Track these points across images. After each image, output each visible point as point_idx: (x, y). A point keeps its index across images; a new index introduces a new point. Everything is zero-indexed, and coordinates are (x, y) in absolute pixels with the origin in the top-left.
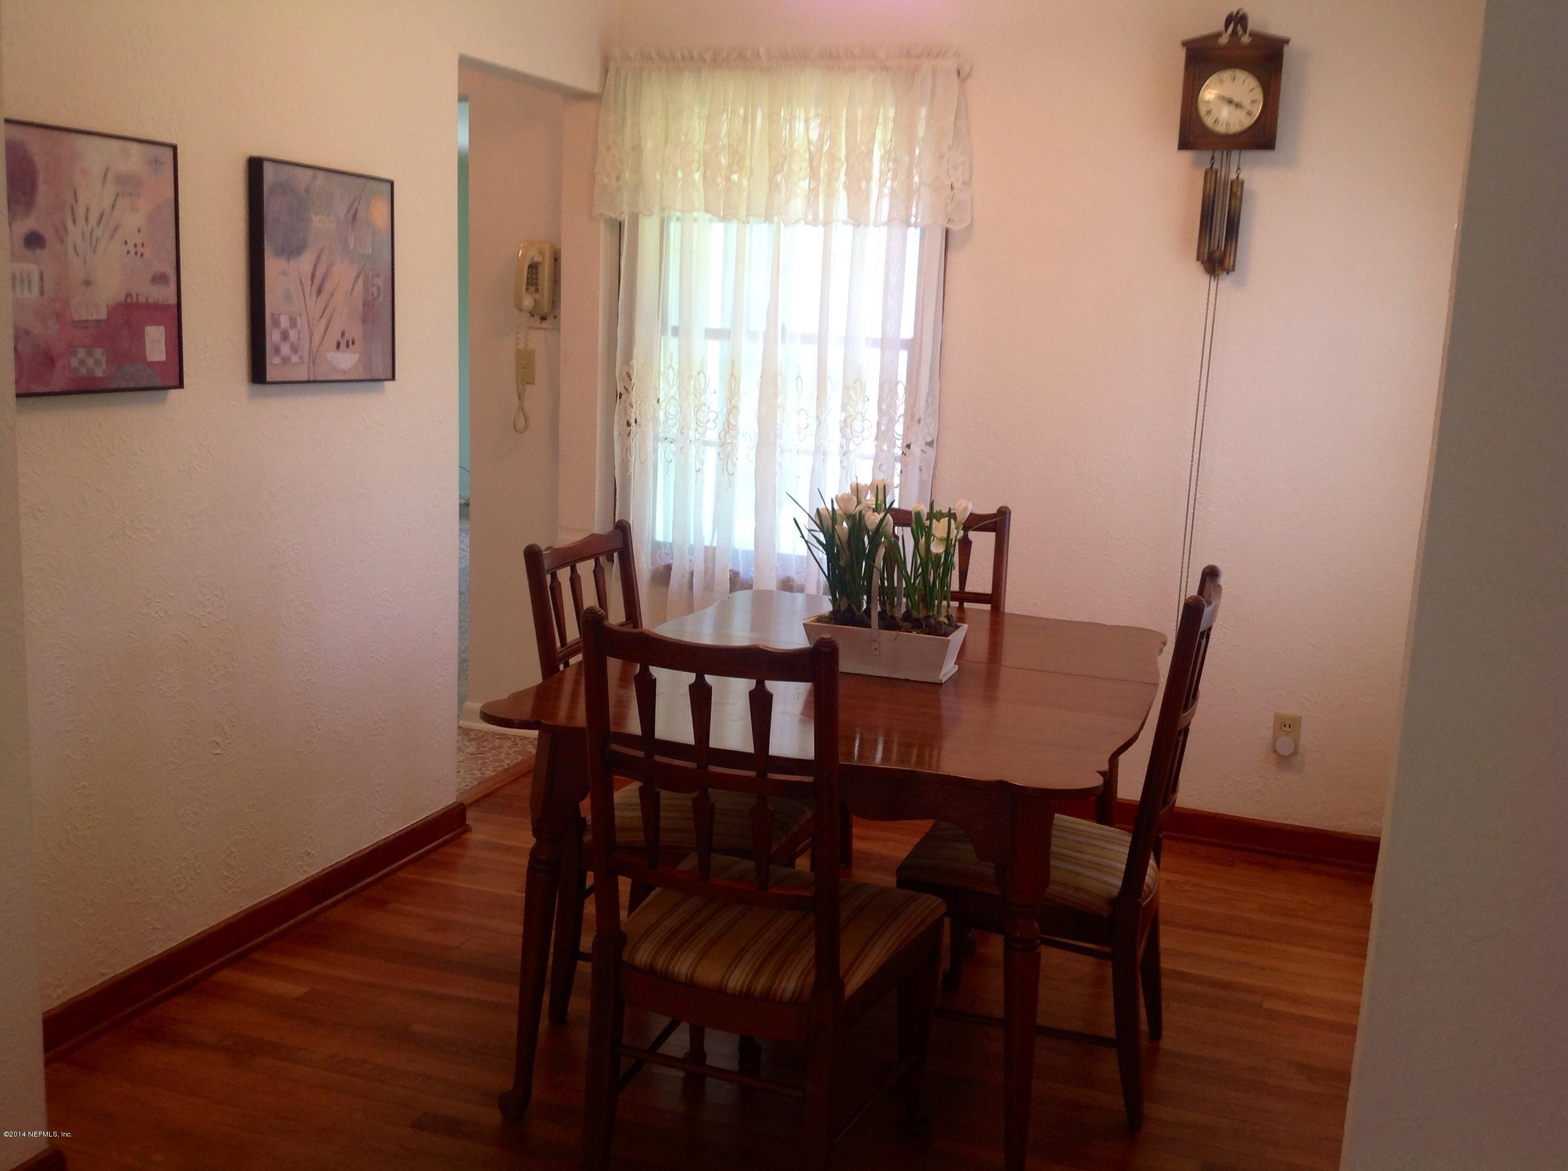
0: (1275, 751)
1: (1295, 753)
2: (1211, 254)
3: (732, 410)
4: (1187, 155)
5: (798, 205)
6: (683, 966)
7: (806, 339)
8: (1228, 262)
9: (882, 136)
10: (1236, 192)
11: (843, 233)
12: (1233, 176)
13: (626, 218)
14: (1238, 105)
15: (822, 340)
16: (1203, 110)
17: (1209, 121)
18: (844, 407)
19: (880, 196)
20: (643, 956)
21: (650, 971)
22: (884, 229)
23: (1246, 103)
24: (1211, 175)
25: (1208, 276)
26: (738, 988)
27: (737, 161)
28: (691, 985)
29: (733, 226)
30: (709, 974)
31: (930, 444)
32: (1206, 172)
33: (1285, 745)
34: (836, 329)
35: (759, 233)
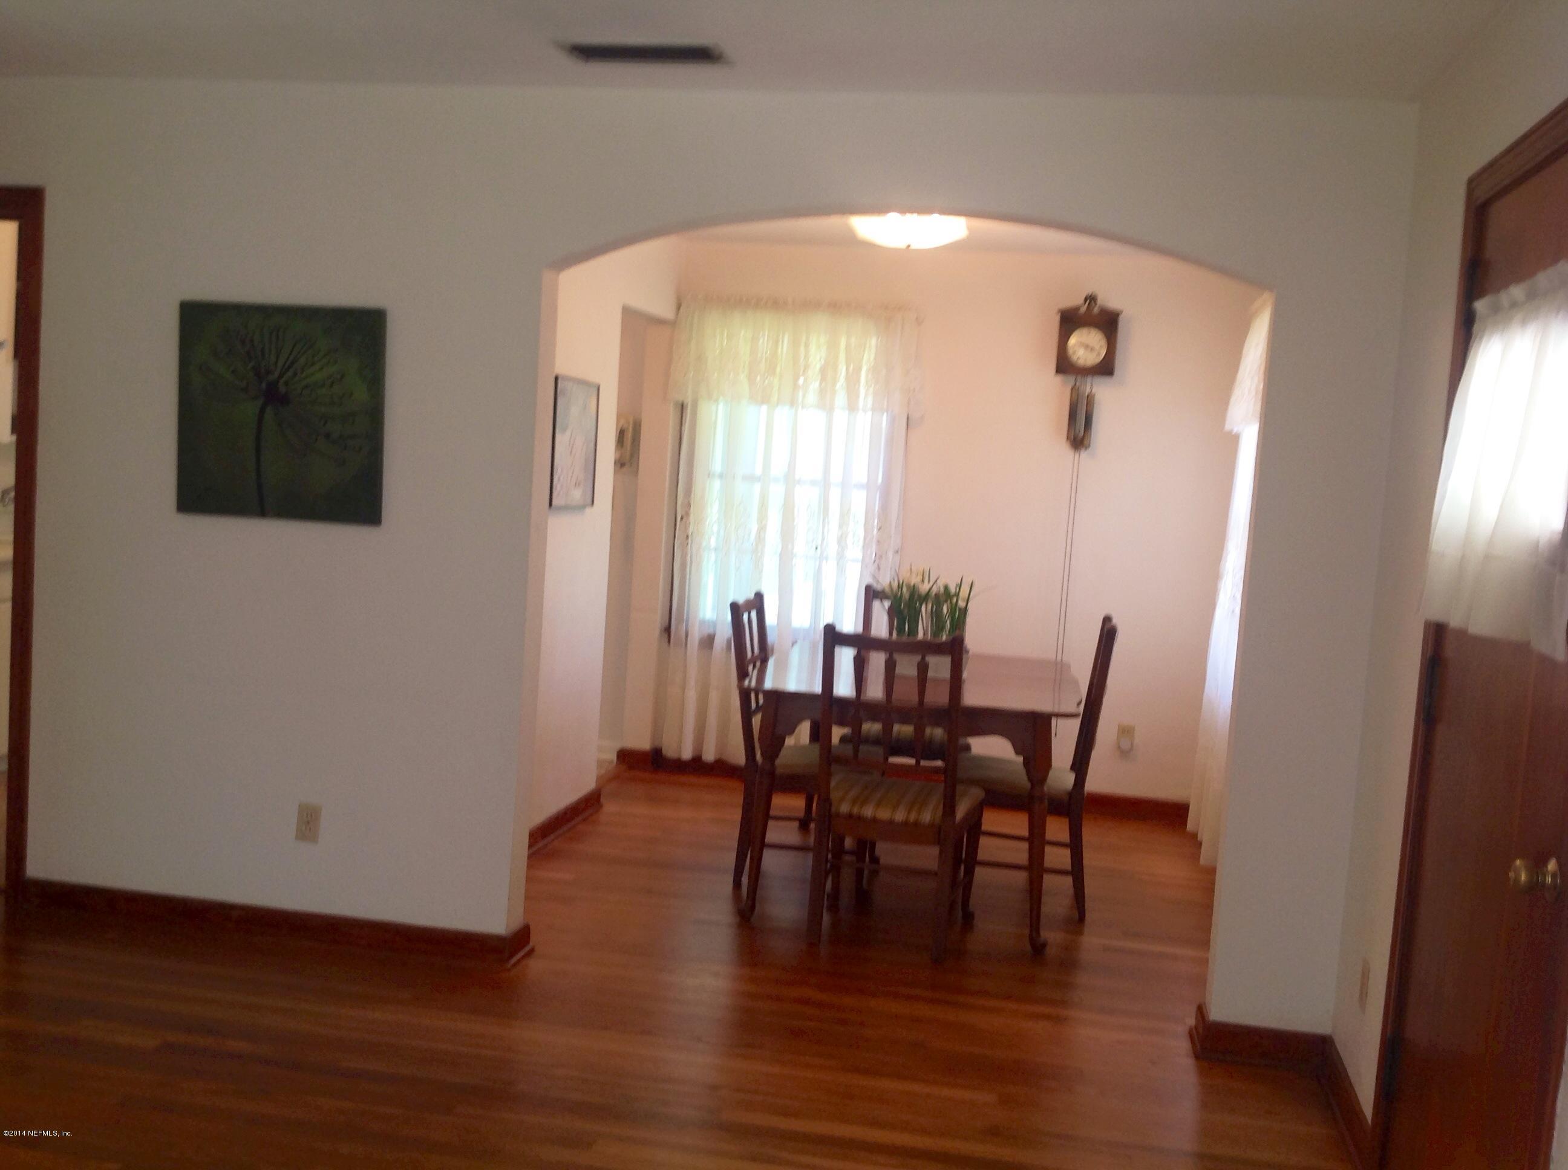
0: (1119, 747)
1: (1131, 749)
2: (1075, 439)
3: (762, 529)
4: (1059, 379)
5: (812, 397)
6: (868, 812)
7: (814, 483)
8: (1085, 442)
9: (868, 357)
10: (1090, 401)
11: (841, 415)
12: (1088, 391)
13: (689, 401)
14: (1092, 349)
15: (826, 484)
16: (1070, 351)
17: (1074, 358)
18: (840, 527)
19: (866, 395)
20: (844, 808)
21: (850, 816)
22: (870, 413)
23: (1097, 347)
24: (1075, 391)
25: (1073, 451)
26: (900, 821)
27: (771, 369)
28: (874, 820)
29: (764, 408)
30: (884, 814)
31: (897, 552)
32: (1072, 389)
33: (1125, 744)
34: (836, 476)
35: (783, 414)
